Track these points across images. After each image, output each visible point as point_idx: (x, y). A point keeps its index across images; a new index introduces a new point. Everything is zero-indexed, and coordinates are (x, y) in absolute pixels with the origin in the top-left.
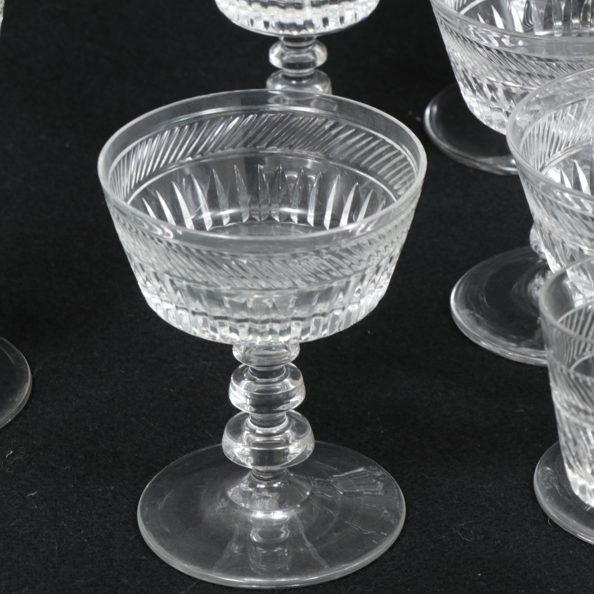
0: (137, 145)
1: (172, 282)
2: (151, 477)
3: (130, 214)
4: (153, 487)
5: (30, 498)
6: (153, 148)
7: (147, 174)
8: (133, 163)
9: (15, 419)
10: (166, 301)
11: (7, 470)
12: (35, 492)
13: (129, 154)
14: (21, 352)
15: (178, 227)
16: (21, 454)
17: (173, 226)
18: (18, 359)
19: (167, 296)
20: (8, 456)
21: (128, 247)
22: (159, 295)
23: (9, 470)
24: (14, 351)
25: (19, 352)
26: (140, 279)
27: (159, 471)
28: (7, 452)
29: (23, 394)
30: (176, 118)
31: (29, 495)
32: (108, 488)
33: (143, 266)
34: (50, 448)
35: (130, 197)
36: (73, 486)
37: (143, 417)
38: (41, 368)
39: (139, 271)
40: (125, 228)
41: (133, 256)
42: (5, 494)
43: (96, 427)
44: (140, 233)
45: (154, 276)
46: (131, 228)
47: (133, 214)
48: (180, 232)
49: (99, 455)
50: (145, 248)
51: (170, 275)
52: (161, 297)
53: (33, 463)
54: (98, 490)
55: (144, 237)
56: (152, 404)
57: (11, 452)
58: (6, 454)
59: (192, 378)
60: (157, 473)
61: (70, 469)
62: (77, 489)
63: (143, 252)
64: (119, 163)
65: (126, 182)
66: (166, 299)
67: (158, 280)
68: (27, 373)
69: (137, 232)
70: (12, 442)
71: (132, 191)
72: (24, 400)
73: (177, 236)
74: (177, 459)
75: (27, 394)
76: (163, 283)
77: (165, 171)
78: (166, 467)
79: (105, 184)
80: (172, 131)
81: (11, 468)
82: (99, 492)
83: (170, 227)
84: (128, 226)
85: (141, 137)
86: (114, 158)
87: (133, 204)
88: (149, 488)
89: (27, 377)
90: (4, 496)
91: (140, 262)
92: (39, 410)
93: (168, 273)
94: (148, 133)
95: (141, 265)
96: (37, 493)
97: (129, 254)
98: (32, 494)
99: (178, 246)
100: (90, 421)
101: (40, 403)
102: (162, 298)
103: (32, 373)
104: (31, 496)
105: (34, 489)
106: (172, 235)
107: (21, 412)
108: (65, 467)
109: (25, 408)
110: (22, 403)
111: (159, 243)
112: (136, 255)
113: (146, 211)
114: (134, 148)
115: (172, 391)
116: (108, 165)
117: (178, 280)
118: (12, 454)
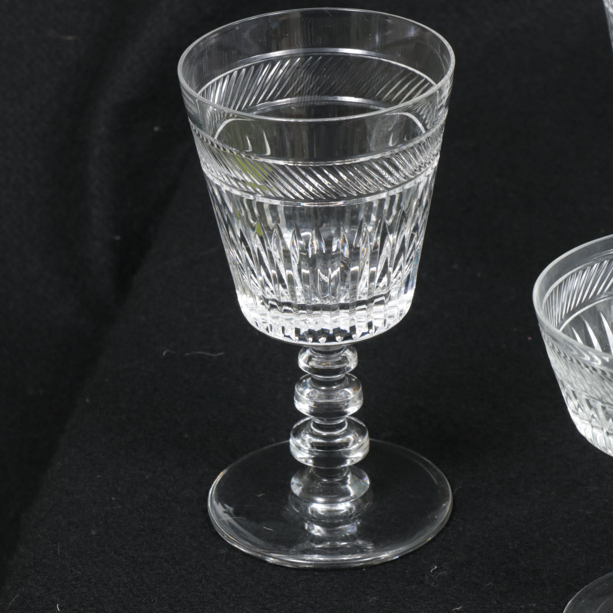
0: (568, 277)
1: (604, 408)
2: (571, 596)
3: (562, 341)
4: (574, 606)
5: (455, 612)
6: (583, 280)
7: (577, 305)
8: (564, 294)
9: (438, 535)
10: (596, 427)
11: (432, 584)
12: (459, 606)
13: (560, 285)
14: (442, 471)
15: (604, 354)
16: (445, 570)
17: (599, 352)
18: (439, 478)
19: (597, 422)
20: (432, 571)
21: (560, 375)
22: (590, 421)
23: (434, 584)
24: (435, 470)
25: (439, 470)
26: (571, 405)
27: (579, 591)
28: (431, 567)
29: (445, 512)
30: (605, 251)
31: (454, 609)
32: (530, 605)
33: (575, 393)
34: (472, 564)
35: (562, 325)
36: (496, 602)
37: (561, 537)
38: (460, 487)
39: (571, 398)
40: (560, 356)
41: (565, 383)
42: (431, 608)
43: (516, 546)
44: (575, 361)
45: (586, 402)
46: (565, 357)
47: (565, 340)
48: (607, 359)
49: (519, 573)
50: (579, 376)
51: (603, 402)
52: (592, 423)
53: (457, 579)
54: (521, 607)
55: (579, 366)
56: (569, 525)
57: (436, 567)
58: (430, 569)
59: (607, 500)
60: (577, 592)
61: (492, 586)
62: (500, 605)
63: (577, 379)
64: (552, 293)
65: (557, 311)
66: (597, 425)
67: (590, 407)
68: (448, 491)
69: (572, 360)
70: (436, 558)
71: (563, 321)
72: (445, 518)
73: (604, 363)
74: (595, 580)
75: (449, 512)
76: (596, 410)
77: (594, 302)
78: (586, 587)
79: (540, 312)
80: (602, 263)
81: (436, 582)
82: (521, 608)
83: (597, 353)
84: (562, 355)
85: (572, 269)
86: (547, 288)
87: (564, 331)
88: (570, 606)
89: (448, 494)
90: (430, 609)
91: (573, 389)
92: (461, 528)
93: (601, 400)
94: (578, 266)
95: (574, 392)
96: (462, 608)
97: (562, 381)
98: (457, 609)
99: (604, 373)
100: (510, 539)
101: (460, 520)
102: (593, 425)
103: (453, 491)
104: (456, 610)
105: (459, 603)
106: (600, 362)
107: (443, 529)
108: (488, 583)
109: (447, 525)
110: (444, 520)
111: (594, 372)
112: (568, 382)
113: (575, 338)
114: (566, 280)
115: (587, 512)
116: (542, 294)
117: (593, 401)
118: (436, 569)
